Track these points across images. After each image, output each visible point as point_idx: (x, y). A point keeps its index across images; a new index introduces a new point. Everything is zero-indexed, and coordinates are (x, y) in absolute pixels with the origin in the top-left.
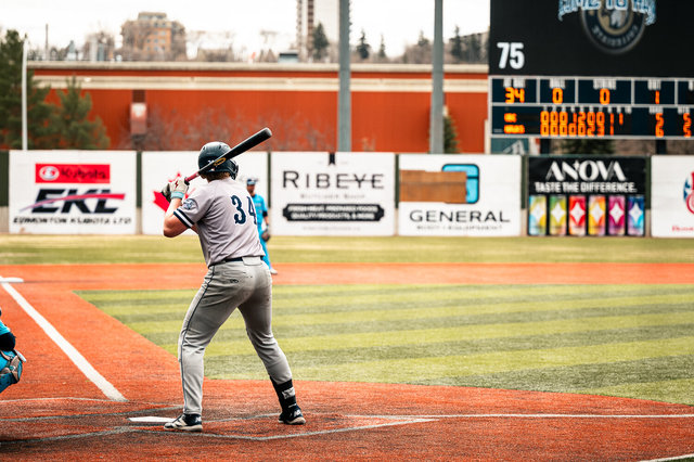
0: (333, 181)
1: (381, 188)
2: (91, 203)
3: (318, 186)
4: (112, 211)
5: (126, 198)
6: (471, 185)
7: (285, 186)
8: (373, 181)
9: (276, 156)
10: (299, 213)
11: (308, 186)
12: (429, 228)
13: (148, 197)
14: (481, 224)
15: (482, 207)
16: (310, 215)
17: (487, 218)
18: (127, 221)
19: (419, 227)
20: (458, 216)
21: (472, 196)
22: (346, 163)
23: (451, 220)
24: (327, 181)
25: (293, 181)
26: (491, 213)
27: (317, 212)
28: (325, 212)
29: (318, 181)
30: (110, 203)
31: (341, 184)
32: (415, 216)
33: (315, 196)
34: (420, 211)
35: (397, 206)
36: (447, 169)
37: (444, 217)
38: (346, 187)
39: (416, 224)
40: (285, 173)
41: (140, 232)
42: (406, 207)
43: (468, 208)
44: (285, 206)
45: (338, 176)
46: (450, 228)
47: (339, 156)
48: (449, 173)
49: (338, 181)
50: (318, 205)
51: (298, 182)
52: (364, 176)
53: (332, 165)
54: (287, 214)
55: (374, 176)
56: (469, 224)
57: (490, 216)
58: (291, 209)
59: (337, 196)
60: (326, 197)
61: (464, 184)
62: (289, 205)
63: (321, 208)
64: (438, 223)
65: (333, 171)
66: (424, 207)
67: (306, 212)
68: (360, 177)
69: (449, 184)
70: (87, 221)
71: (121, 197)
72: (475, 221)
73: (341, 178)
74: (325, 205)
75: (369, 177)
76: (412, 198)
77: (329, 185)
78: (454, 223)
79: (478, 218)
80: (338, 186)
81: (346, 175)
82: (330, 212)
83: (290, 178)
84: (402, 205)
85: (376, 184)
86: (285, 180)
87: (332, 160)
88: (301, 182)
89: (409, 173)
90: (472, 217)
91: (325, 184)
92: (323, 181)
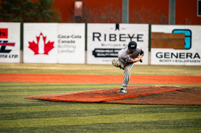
0: (118, 37)
1: (142, 41)
3: (110, 40)
5: (16, 45)
6: (187, 40)
7: (94, 40)
8: (138, 38)
9: (89, 25)
10: (101, 53)
11: (105, 40)
12: (166, 61)
13: (26, 45)
14: (192, 60)
15: (193, 51)
16: (106, 54)
17: (195, 57)
18: (16, 56)
19: (161, 61)
20: (180, 55)
21: (187, 46)
22: (125, 29)
23: (177, 57)
24: (115, 37)
25: (98, 37)
26: (197, 54)
27: (110, 53)
28: (114, 53)
29: (110, 37)
30: (8, 48)
31: (122, 39)
32: (159, 55)
33: (109, 45)
34: (162, 53)
35: (150, 50)
36: (175, 32)
37: (173, 56)
38: (124, 41)
39: (159, 59)
40: (94, 34)
41: (22, 62)
42: (154, 51)
43: (186, 51)
44: (93, 49)
45: (120, 35)
46: (176, 61)
47: (121, 25)
48: (176, 34)
49: (120, 38)
50: (110, 49)
51: (100, 38)
52: (134, 35)
53: (117, 30)
54: (95, 54)
55: (138, 35)
56: (186, 59)
57: (197, 56)
58: (97, 51)
59: (120, 45)
60: (114, 45)
61: (184, 40)
62: (96, 49)
63: (112, 51)
64: (170, 59)
65: (118, 33)
66: (164, 51)
67: (104, 53)
68: (131, 36)
69: (176, 40)
71: (13, 44)
72: (189, 58)
73: (122, 36)
74: (114, 50)
75: (136, 36)
76: (157, 46)
77: (116, 40)
78: (178, 59)
79: (191, 56)
80: (120, 40)
81: (124, 35)
82: (116, 53)
83: (97, 36)
84: (152, 49)
85: (140, 39)
86: (94, 37)
87: (117, 27)
88: (102, 38)
89: (156, 34)
90: (187, 56)
91: (114, 39)
92: (113, 37)
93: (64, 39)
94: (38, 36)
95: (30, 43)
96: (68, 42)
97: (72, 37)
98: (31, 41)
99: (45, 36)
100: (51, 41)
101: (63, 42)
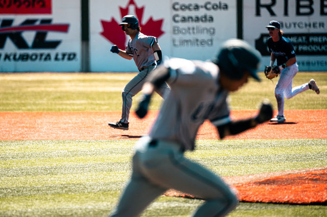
0: (317, 7)
2: (29, 36)
3: (298, 13)
4: (54, 44)
5: (71, 29)
7: (258, 13)
11: (286, 13)
13: (96, 28)
18: (71, 57)
24: (310, 6)
25: (269, 7)
27: (297, 44)
28: (308, 43)
29: (298, 6)
30: (51, 36)
44: (257, 36)
45: (323, 1)
49: (323, 6)
50: (298, 36)
51: (274, 9)
60: (309, 25)
62: (263, 36)
63: (302, 40)
70: (24, 58)
71: (64, 28)
73: (326, 3)
74: (308, 35)
77: (312, 12)
80: (322, 13)
82: (313, 43)
83: (265, 4)
86: (258, 6)
88: (278, 8)
91: (307, 10)
92: (304, 7)
93: (187, 13)
94: (124, 6)
95: (104, 23)
96: (197, 19)
97: (206, 7)
98: (108, 19)
99: (139, 6)
100: (156, 18)
101: (184, 20)
